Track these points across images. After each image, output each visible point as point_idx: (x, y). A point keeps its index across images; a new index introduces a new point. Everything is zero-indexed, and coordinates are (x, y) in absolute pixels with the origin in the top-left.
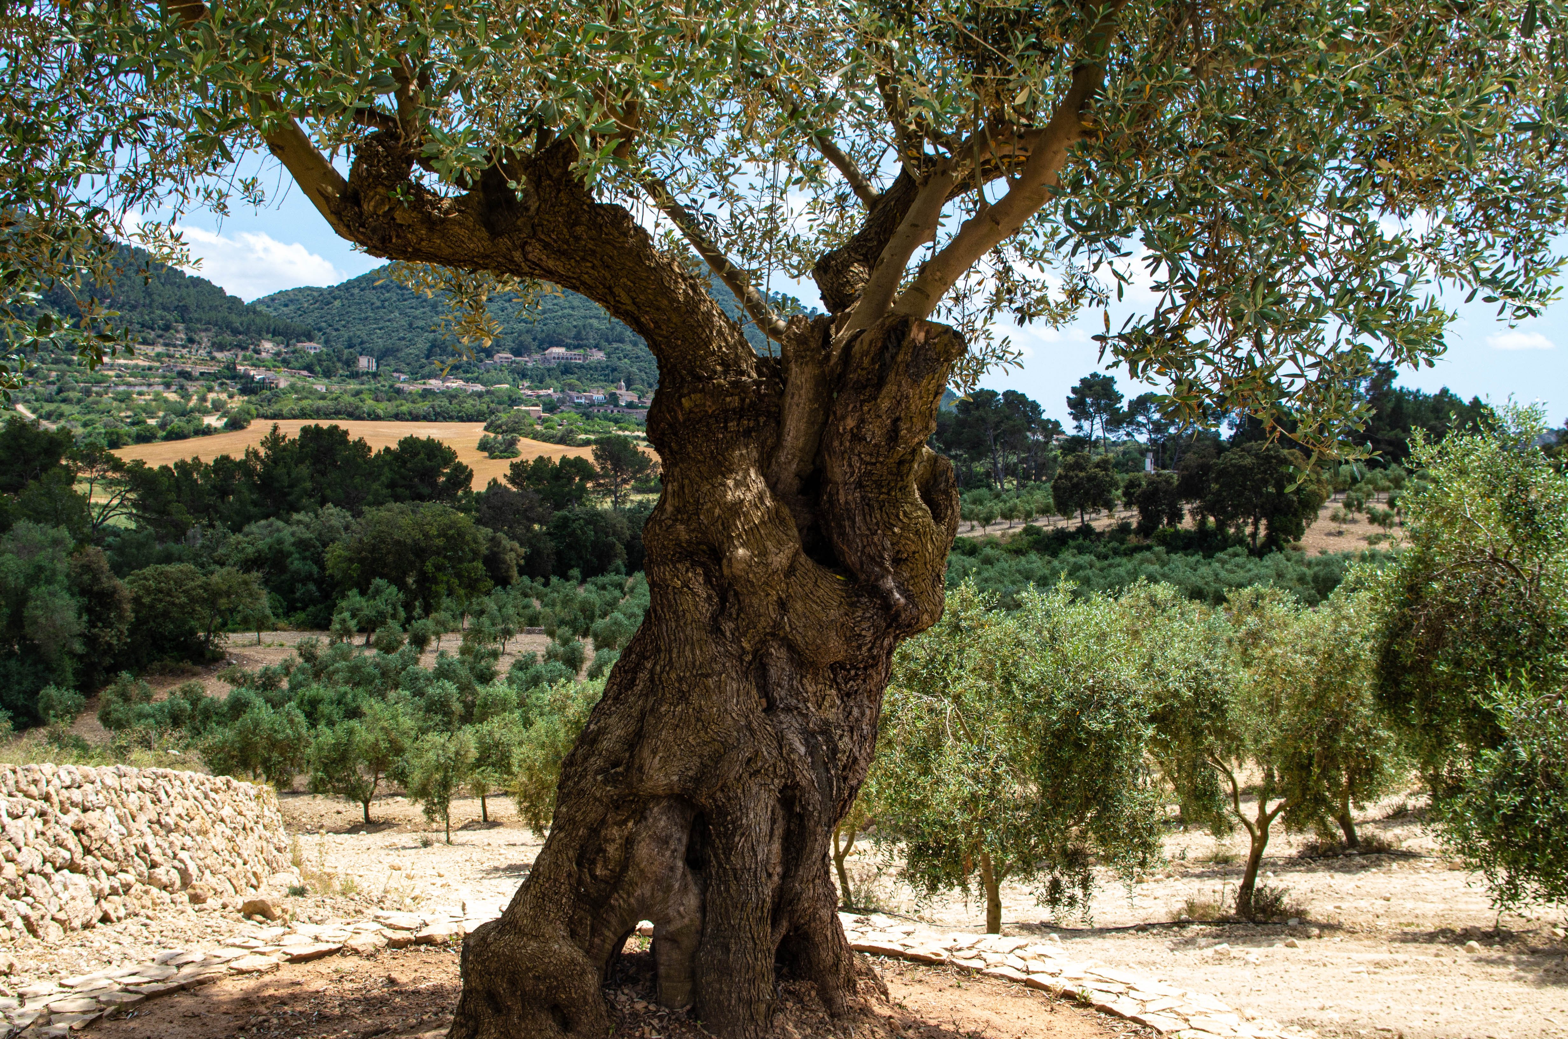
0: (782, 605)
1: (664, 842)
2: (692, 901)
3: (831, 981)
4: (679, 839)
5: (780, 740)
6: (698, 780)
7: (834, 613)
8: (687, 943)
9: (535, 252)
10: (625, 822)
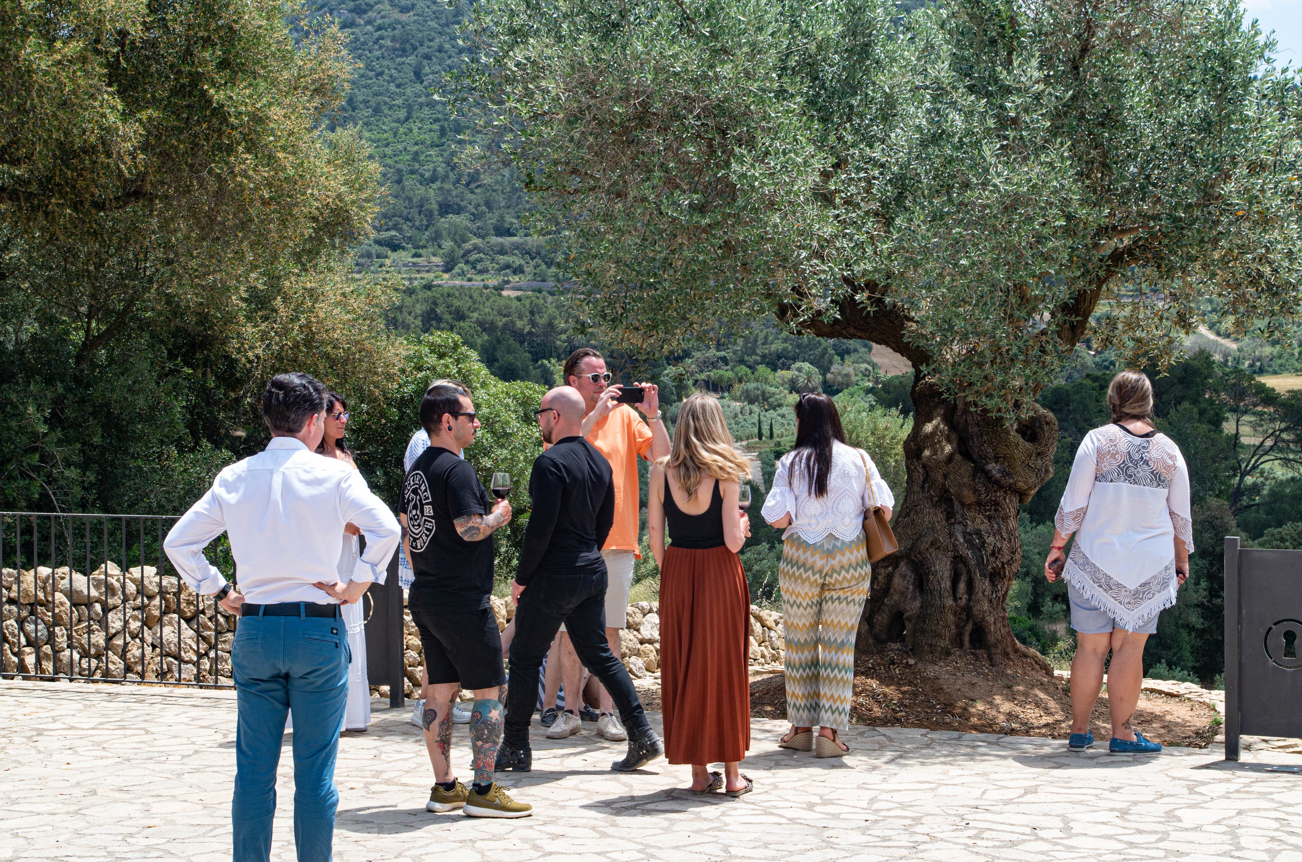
0: (945, 476)
1: (904, 577)
2: (917, 604)
3: (993, 650)
4: (911, 576)
5: (951, 535)
6: (911, 549)
7: (965, 480)
8: (914, 621)
9: (852, 331)
10: (887, 567)
